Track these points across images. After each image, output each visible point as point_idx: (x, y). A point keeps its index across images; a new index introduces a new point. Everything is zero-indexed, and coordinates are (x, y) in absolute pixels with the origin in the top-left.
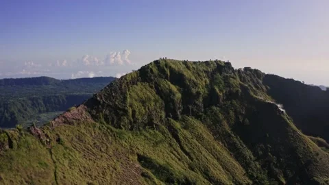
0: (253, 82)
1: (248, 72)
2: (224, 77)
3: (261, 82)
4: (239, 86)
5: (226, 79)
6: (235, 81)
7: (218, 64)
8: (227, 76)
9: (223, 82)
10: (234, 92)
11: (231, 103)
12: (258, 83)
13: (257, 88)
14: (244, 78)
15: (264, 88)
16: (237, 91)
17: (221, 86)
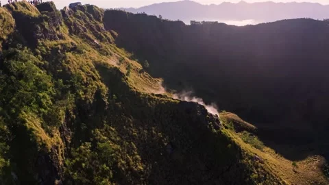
0: (91, 29)
1: (79, 12)
2: (45, 57)
3: (102, 25)
4: (97, 74)
5: (53, 60)
6: (81, 59)
7: (17, 15)
8: (54, 50)
9: (48, 80)
10: (91, 100)
11: (94, 148)
12: (99, 29)
13: (100, 38)
14: (75, 25)
15: (110, 36)
16: (98, 94)
17: (46, 99)
